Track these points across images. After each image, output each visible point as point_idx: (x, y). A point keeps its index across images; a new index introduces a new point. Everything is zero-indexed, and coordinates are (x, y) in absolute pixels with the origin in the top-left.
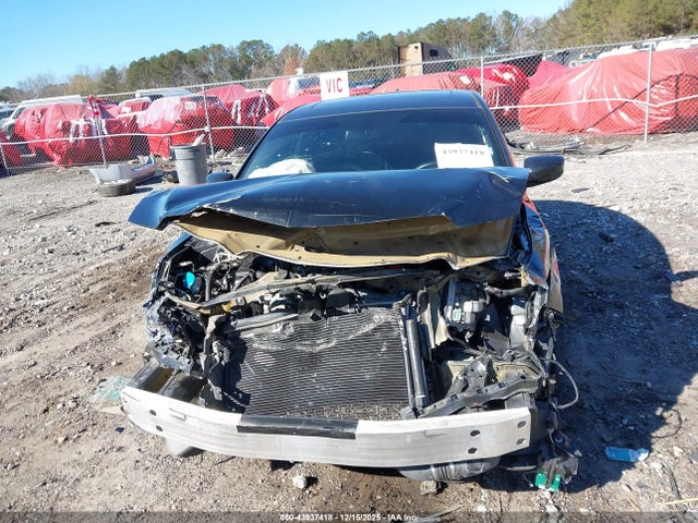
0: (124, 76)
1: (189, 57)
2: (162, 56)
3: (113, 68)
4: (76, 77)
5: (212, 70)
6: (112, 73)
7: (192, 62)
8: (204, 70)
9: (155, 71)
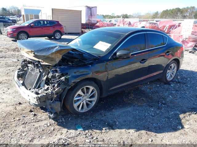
0: (160, 14)
1: (181, 10)
2: (173, 9)
3: (157, 12)
4: (147, 13)
5: (188, 15)
6: (157, 13)
7: (182, 12)
8: (185, 15)
9: (169, 14)
